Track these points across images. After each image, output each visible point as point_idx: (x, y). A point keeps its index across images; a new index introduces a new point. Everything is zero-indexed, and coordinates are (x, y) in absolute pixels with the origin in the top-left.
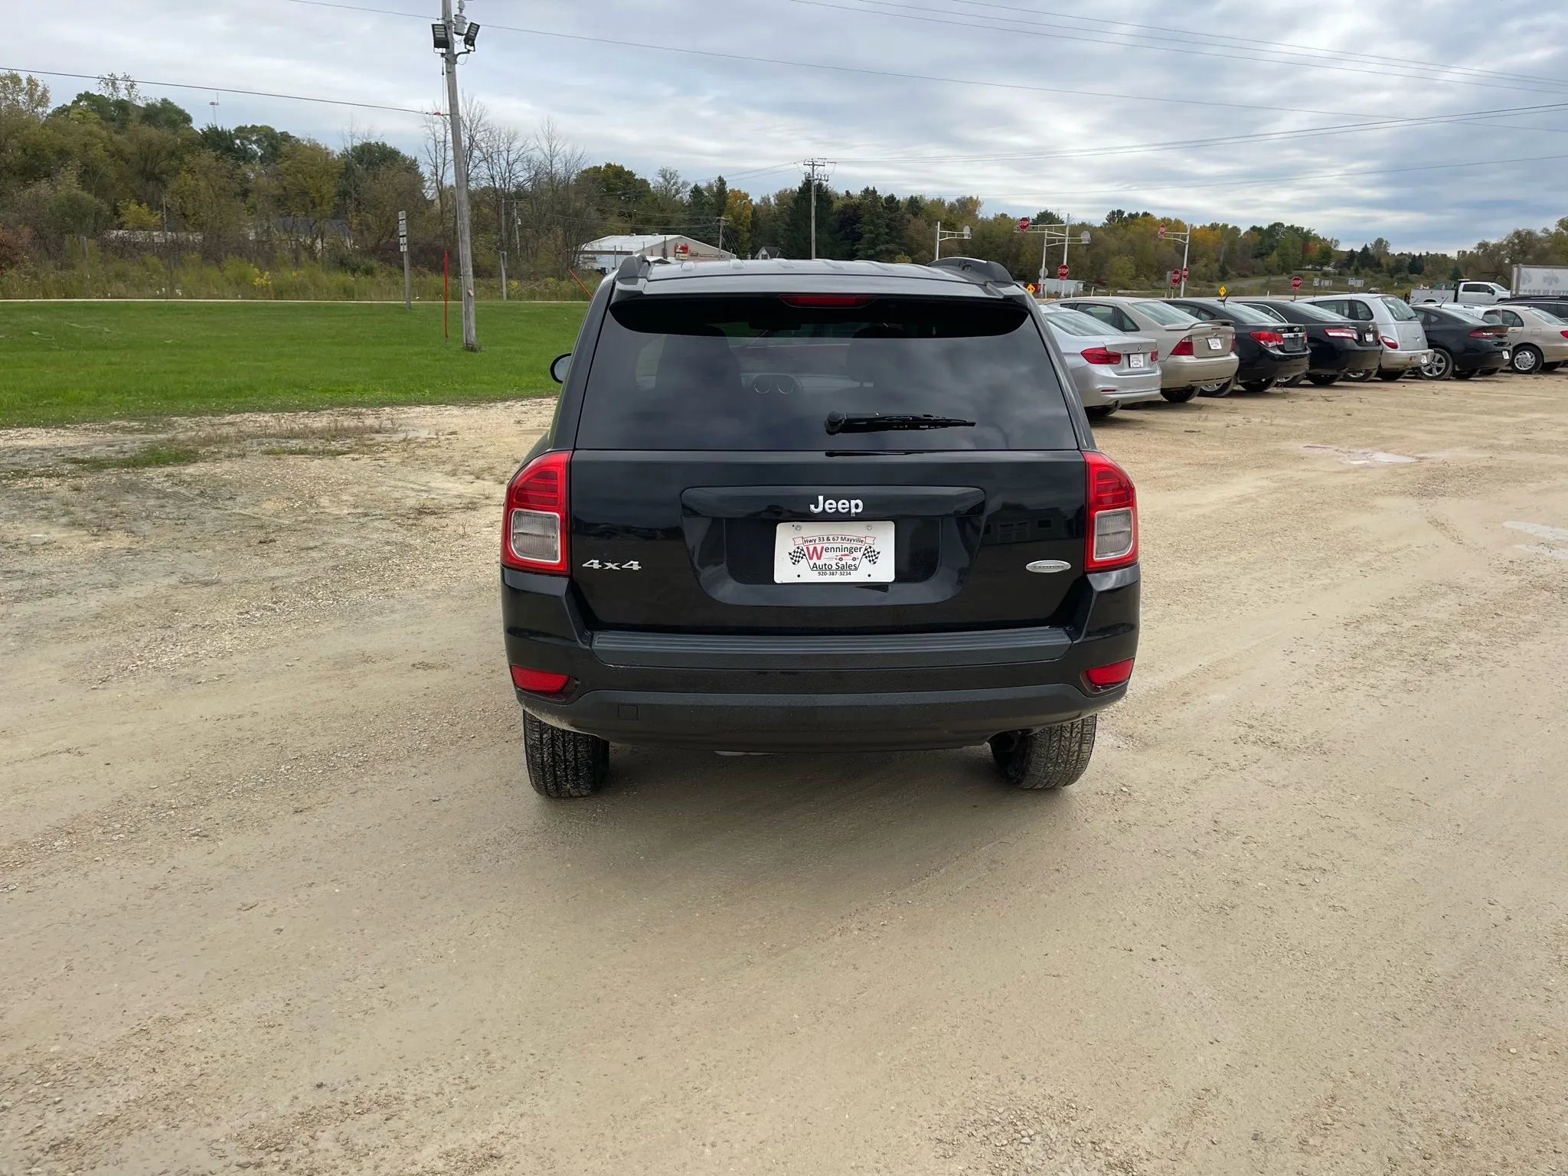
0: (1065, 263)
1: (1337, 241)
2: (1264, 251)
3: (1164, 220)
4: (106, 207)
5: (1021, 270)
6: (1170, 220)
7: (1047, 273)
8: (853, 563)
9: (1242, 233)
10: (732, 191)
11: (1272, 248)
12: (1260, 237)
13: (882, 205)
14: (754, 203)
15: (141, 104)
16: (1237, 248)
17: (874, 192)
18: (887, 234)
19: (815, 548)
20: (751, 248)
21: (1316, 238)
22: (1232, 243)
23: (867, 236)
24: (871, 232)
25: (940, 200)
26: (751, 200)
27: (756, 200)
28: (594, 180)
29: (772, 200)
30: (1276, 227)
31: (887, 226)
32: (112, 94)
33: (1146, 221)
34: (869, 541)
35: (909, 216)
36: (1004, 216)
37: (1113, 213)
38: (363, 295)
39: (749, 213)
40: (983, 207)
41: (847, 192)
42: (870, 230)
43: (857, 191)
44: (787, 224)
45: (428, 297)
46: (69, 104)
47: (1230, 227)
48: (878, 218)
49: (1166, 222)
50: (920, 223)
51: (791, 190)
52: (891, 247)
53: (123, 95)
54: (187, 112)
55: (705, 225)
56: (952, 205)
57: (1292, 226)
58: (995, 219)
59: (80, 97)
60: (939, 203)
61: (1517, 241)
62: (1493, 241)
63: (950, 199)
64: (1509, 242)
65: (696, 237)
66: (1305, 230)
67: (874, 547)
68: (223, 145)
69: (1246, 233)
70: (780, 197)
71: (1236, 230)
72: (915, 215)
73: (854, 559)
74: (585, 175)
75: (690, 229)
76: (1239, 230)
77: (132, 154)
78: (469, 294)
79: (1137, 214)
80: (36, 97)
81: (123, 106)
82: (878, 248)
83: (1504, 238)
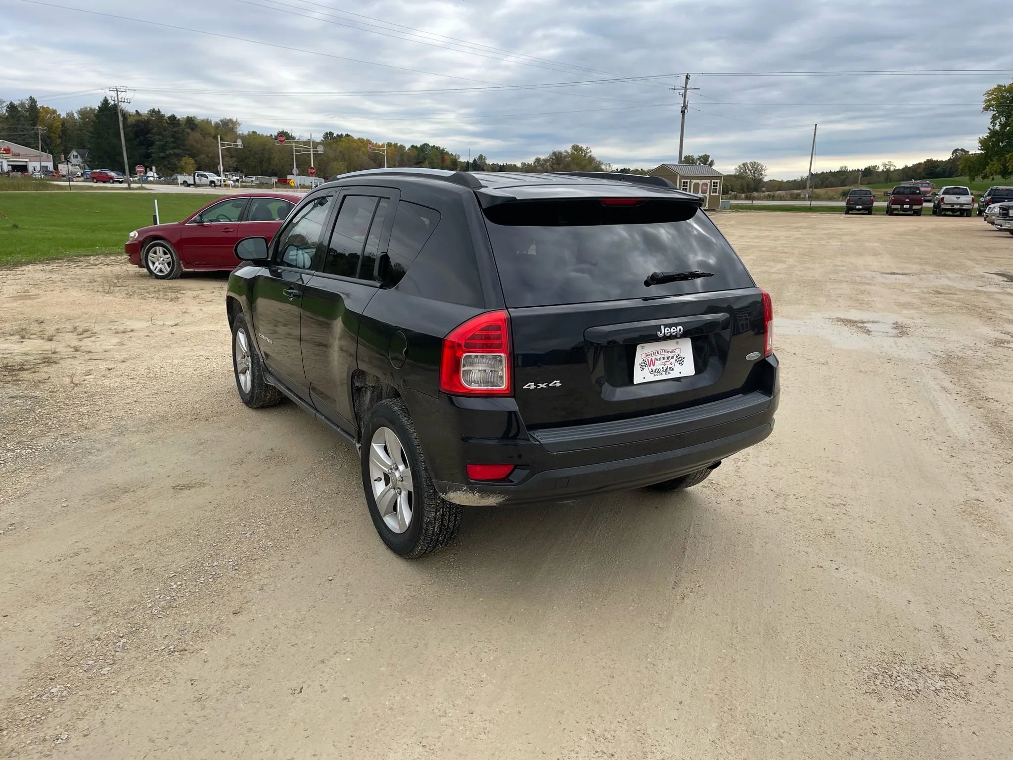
0: (312, 166)
1: (458, 155)
2: (420, 160)
3: (359, 139)
5: (273, 170)
6: (363, 139)
7: (298, 172)
8: (671, 366)
9: (407, 149)
10: (42, 107)
11: (425, 159)
12: (417, 152)
13: (167, 122)
14: (61, 117)
16: (405, 158)
17: (159, 111)
18: (173, 142)
19: (652, 359)
20: (63, 150)
21: (447, 153)
22: (402, 155)
23: (158, 143)
24: (160, 140)
25: (208, 120)
26: (59, 114)
27: (63, 115)
29: (76, 115)
30: (425, 146)
31: (173, 136)
33: (349, 140)
34: (678, 351)
35: (188, 130)
36: (254, 132)
37: (327, 133)
39: (59, 124)
40: (241, 126)
41: (137, 111)
42: (160, 139)
43: (144, 111)
44: (91, 132)
47: (398, 145)
48: (165, 131)
49: (361, 140)
50: (197, 135)
51: (91, 108)
52: (177, 151)
55: (22, 133)
56: (217, 124)
57: (434, 146)
58: (249, 135)
60: (208, 122)
61: (554, 157)
62: (543, 157)
63: (215, 119)
64: (550, 158)
65: (15, 141)
66: (441, 149)
67: (681, 355)
69: (409, 149)
70: (83, 113)
71: (402, 147)
72: (193, 129)
73: (671, 364)
75: (9, 136)
76: (404, 147)
79: (342, 135)
82: (168, 152)
83: (548, 155)
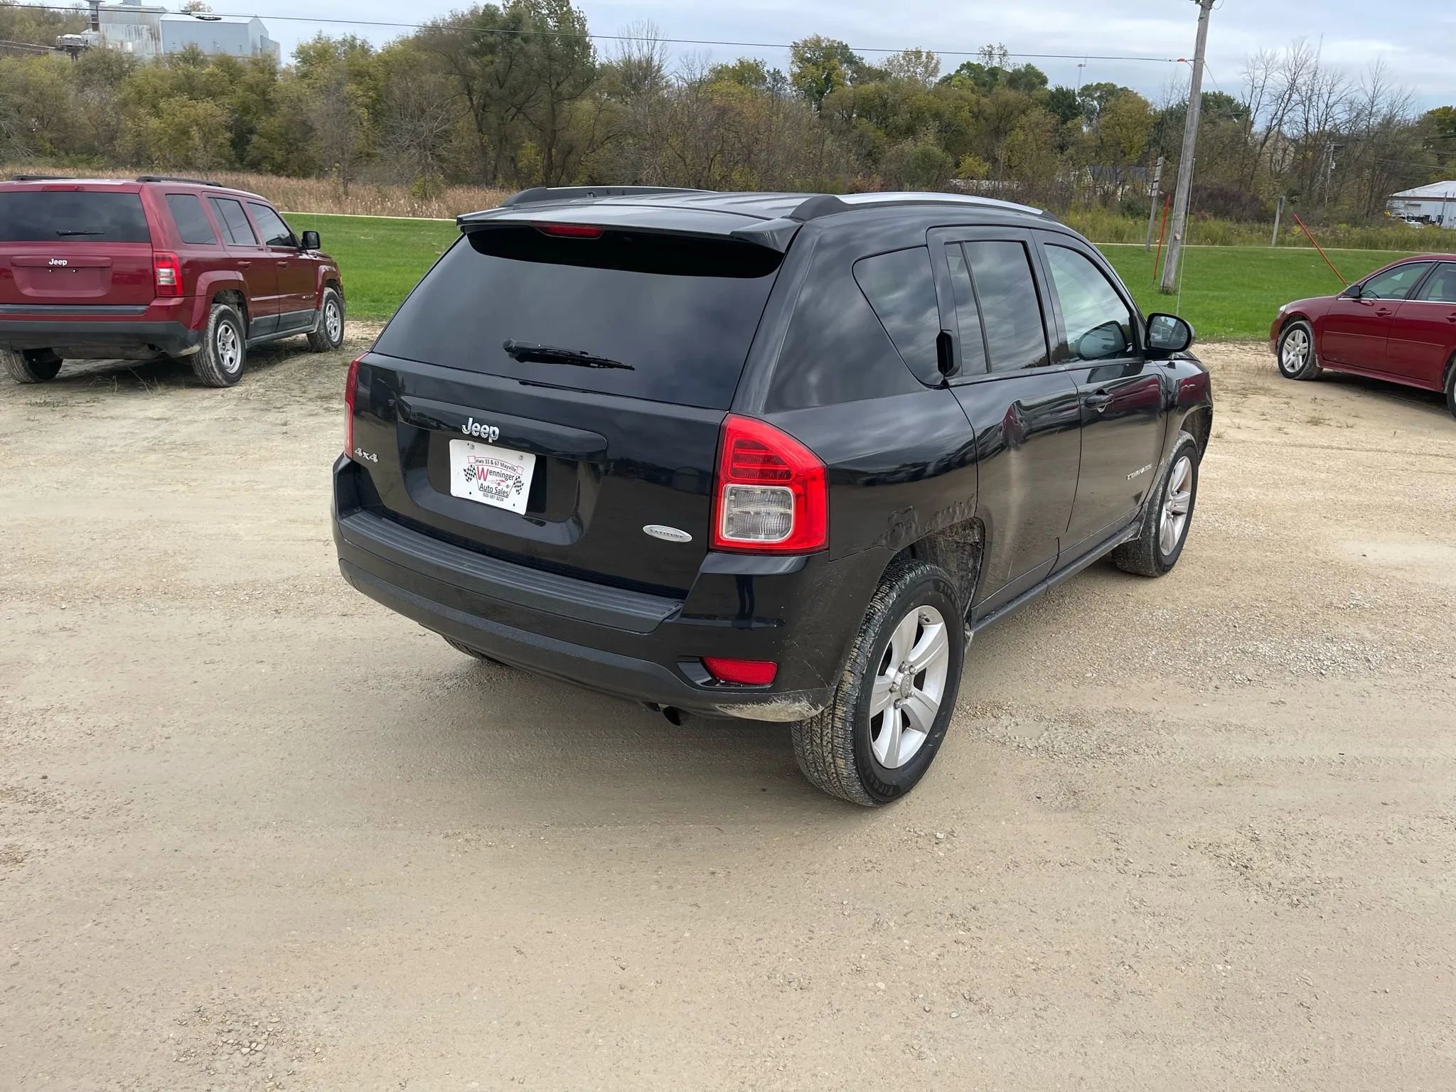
4: (950, 160)
8: (506, 490)
15: (1009, 70)
28: (1440, 122)
32: (987, 63)
34: (520, 471)
38: (1133, 237)
45: (1195, 241)
46: (953, 73)
53: (996, 63)
54: (1045, 74)
59: (963, 67)
67: (522, 478)
68: (1066, 103)
73: (508, 486)
74: (1432, 116)
77: (992, 114)
78: (1175, 238)
80: (930, 69)
81: (994, 72)
